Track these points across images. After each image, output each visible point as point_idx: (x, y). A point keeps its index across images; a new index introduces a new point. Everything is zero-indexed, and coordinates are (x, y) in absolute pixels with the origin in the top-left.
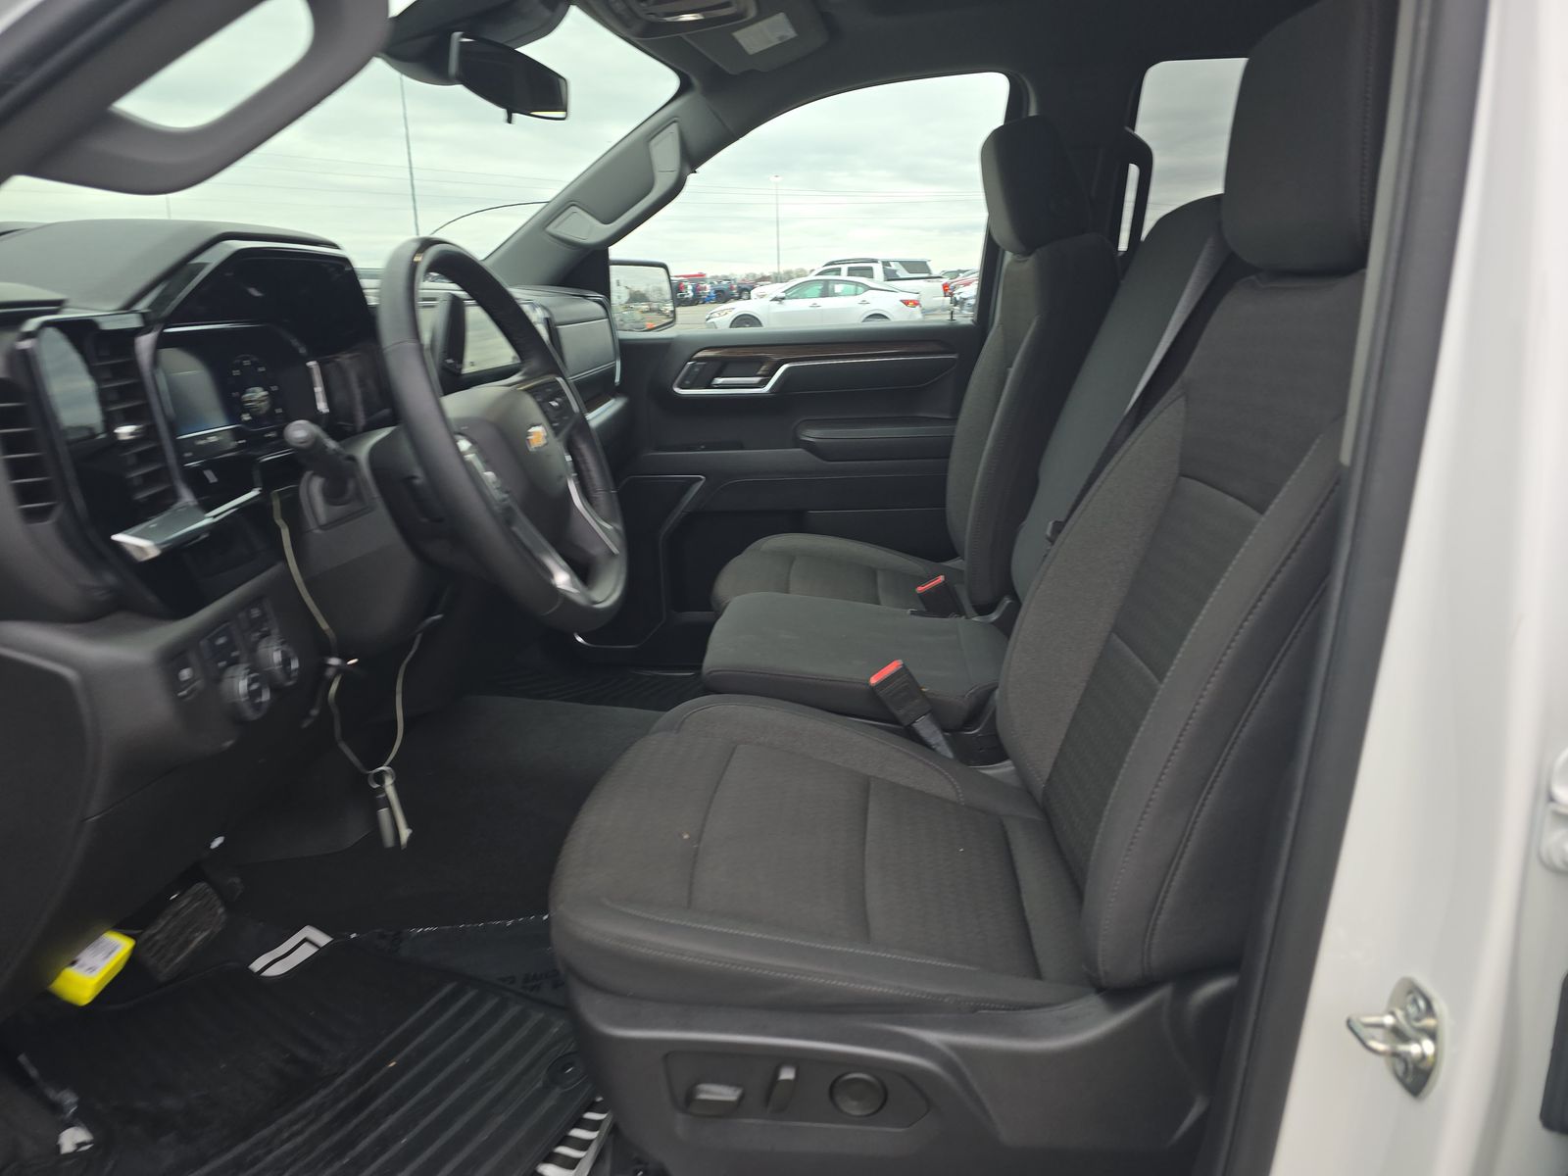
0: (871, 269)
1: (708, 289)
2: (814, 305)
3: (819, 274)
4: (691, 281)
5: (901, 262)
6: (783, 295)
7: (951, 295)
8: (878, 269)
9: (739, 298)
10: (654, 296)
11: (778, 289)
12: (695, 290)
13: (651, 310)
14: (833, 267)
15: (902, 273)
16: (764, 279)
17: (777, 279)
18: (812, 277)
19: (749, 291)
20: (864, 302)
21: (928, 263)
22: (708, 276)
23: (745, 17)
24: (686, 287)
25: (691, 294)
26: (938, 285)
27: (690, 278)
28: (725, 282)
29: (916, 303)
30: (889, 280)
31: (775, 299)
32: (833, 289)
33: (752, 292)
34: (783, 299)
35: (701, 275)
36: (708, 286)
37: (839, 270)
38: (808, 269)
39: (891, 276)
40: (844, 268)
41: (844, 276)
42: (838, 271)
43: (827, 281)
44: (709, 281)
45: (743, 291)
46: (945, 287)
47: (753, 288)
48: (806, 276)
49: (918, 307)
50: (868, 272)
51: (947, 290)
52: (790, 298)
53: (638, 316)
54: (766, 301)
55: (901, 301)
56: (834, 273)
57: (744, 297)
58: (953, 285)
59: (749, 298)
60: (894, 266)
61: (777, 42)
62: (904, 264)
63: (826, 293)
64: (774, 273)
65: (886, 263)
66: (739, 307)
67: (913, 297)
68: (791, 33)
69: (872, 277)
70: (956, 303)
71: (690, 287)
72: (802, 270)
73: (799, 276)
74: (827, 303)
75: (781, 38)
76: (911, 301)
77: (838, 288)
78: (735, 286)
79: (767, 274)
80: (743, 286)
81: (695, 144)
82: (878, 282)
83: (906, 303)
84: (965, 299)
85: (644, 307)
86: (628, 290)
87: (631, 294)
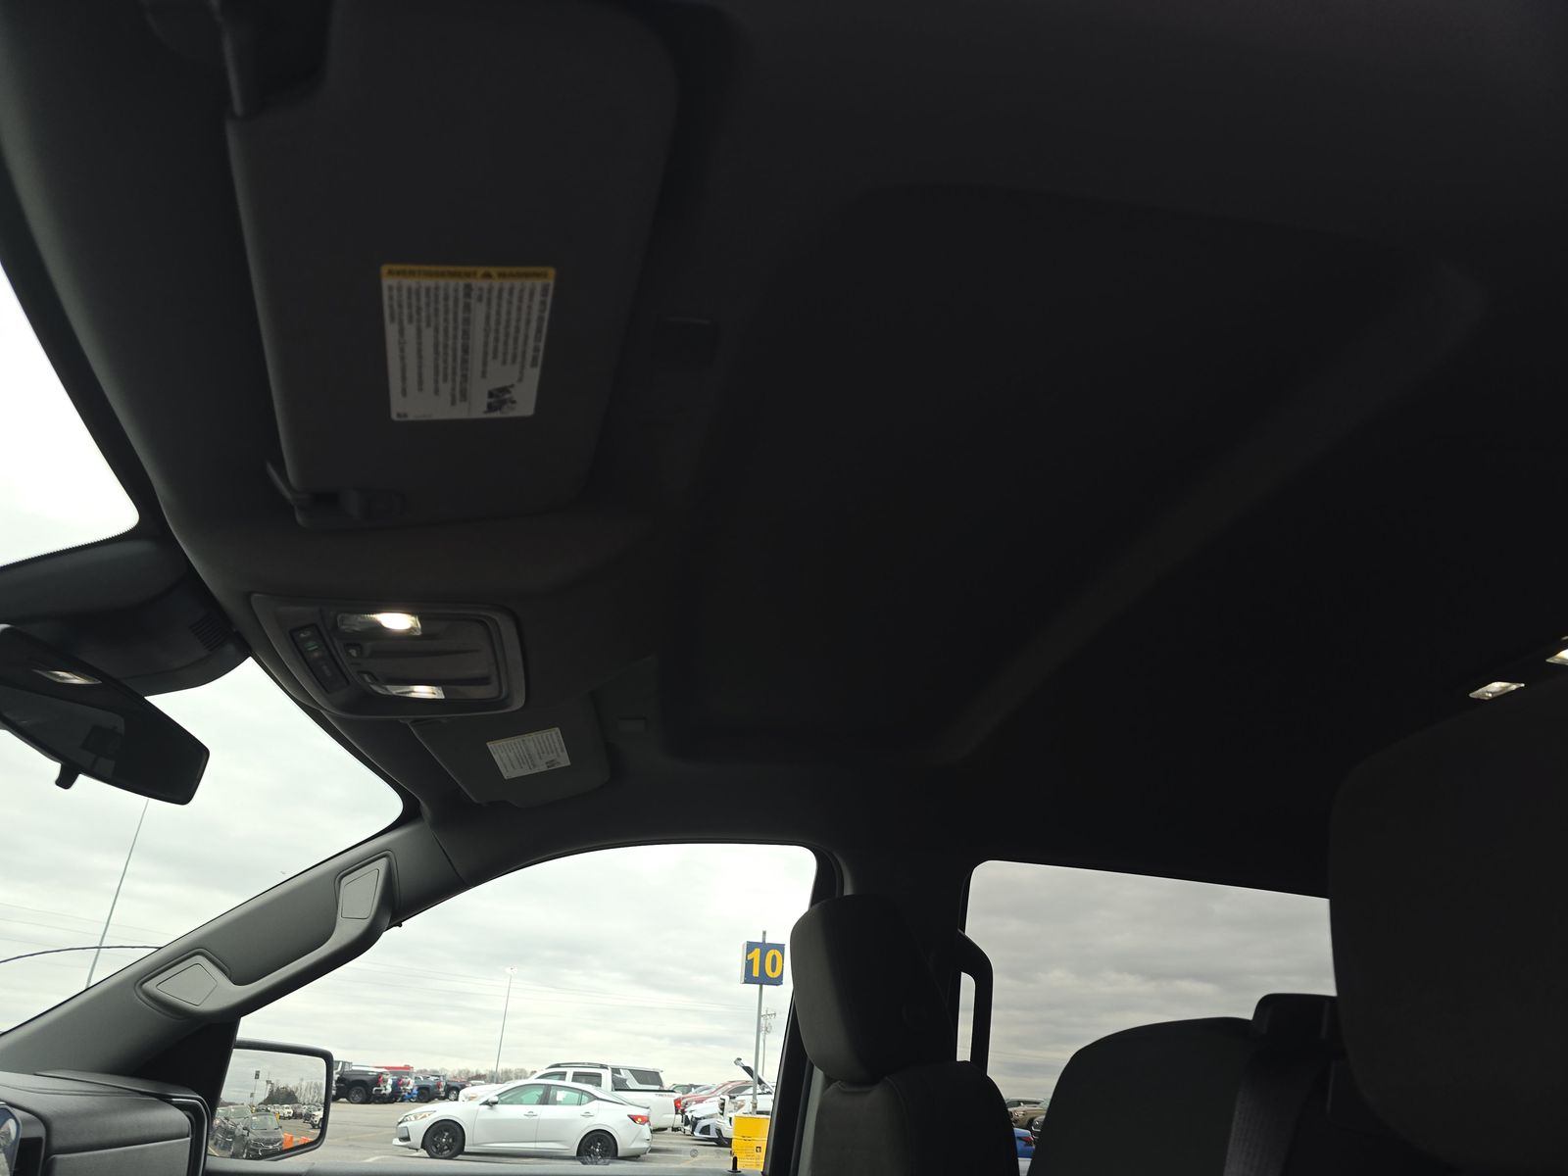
0: (599, 1076)
1: (411, 1084)
2: (531, 1114)
3: (543, 1077)
4: (394, 1074)
5: (630, 1070)
6: (496, 1099)
7: (683, 1112)
8: (607, 1077)
9: (443, 1098)
10: (305, 1096)
11: (491, 1091)
12: (396, 1085)
13: (296, 1116)
14: (557, 1072)
15: (632, 1083)
16: (479, 1077)
17: (492, 1078)
18: (532, 1080)
19: (458, 1090)
20: (587, 1115)
21: (661, 1075)
22: (415, 1070)
23: (506, 707)
24: (385, 1081)
25: (389, 1089)
26: (669, 1100)
27: (393, 1070)
28: (432, 1079)
29: (645, 1120)
30: (616, 1090)
31: (486, 1103)
32: (555, 1097)
33: (461, 1092)
34: (496, 1103)
35: (407, 1068)
36: (412, 1082)
37: (565, 1074)
38: (529, 1070)
39: (619, 1086)
40: (570, 1072)
41: (568, 1082)
42: (563, 1075)
43: (549, 1086)
44: (414, 1076)
45: (451, 1091)
46: (677, 1102)
47: (463, 1087)
48: (526, 1078)
49: (646, 1125)
50: (595, 1080)
51: (680, 1108)
52: (503, 1103)
53: (272, 1122)
54: (475, 1105)
55: (629, 1116)
56: (558, 1077)
57: (452, 1097)
58: (685, 1101)
59: (456, 1100)
60: (624, 1074)
61: (544, 768)
62: (634, 1072)
63: (546, 1100)
64: (491, 1072)
65: (616, 1071)
66: (440, 1110)
67: (642, 1112)
68: (564, 761)
69: (599, 1085)
70: (687, 1122)
71: (390, 1082)
72: (522, 1071)
73: (517, 1078)
74: (546, 1112)
75: (551, 763)
76: (640, 1117)
77: (561, 1095)
78: (443, 1084)
79: (483, 1072)
80: (453, 1084)
81: (405, 885)
82: (605, 1092)
83: (634, 1119)
84: (697, 1119)
85: (287, 1110)
86: (269, 1086)
87: (271, 1092)
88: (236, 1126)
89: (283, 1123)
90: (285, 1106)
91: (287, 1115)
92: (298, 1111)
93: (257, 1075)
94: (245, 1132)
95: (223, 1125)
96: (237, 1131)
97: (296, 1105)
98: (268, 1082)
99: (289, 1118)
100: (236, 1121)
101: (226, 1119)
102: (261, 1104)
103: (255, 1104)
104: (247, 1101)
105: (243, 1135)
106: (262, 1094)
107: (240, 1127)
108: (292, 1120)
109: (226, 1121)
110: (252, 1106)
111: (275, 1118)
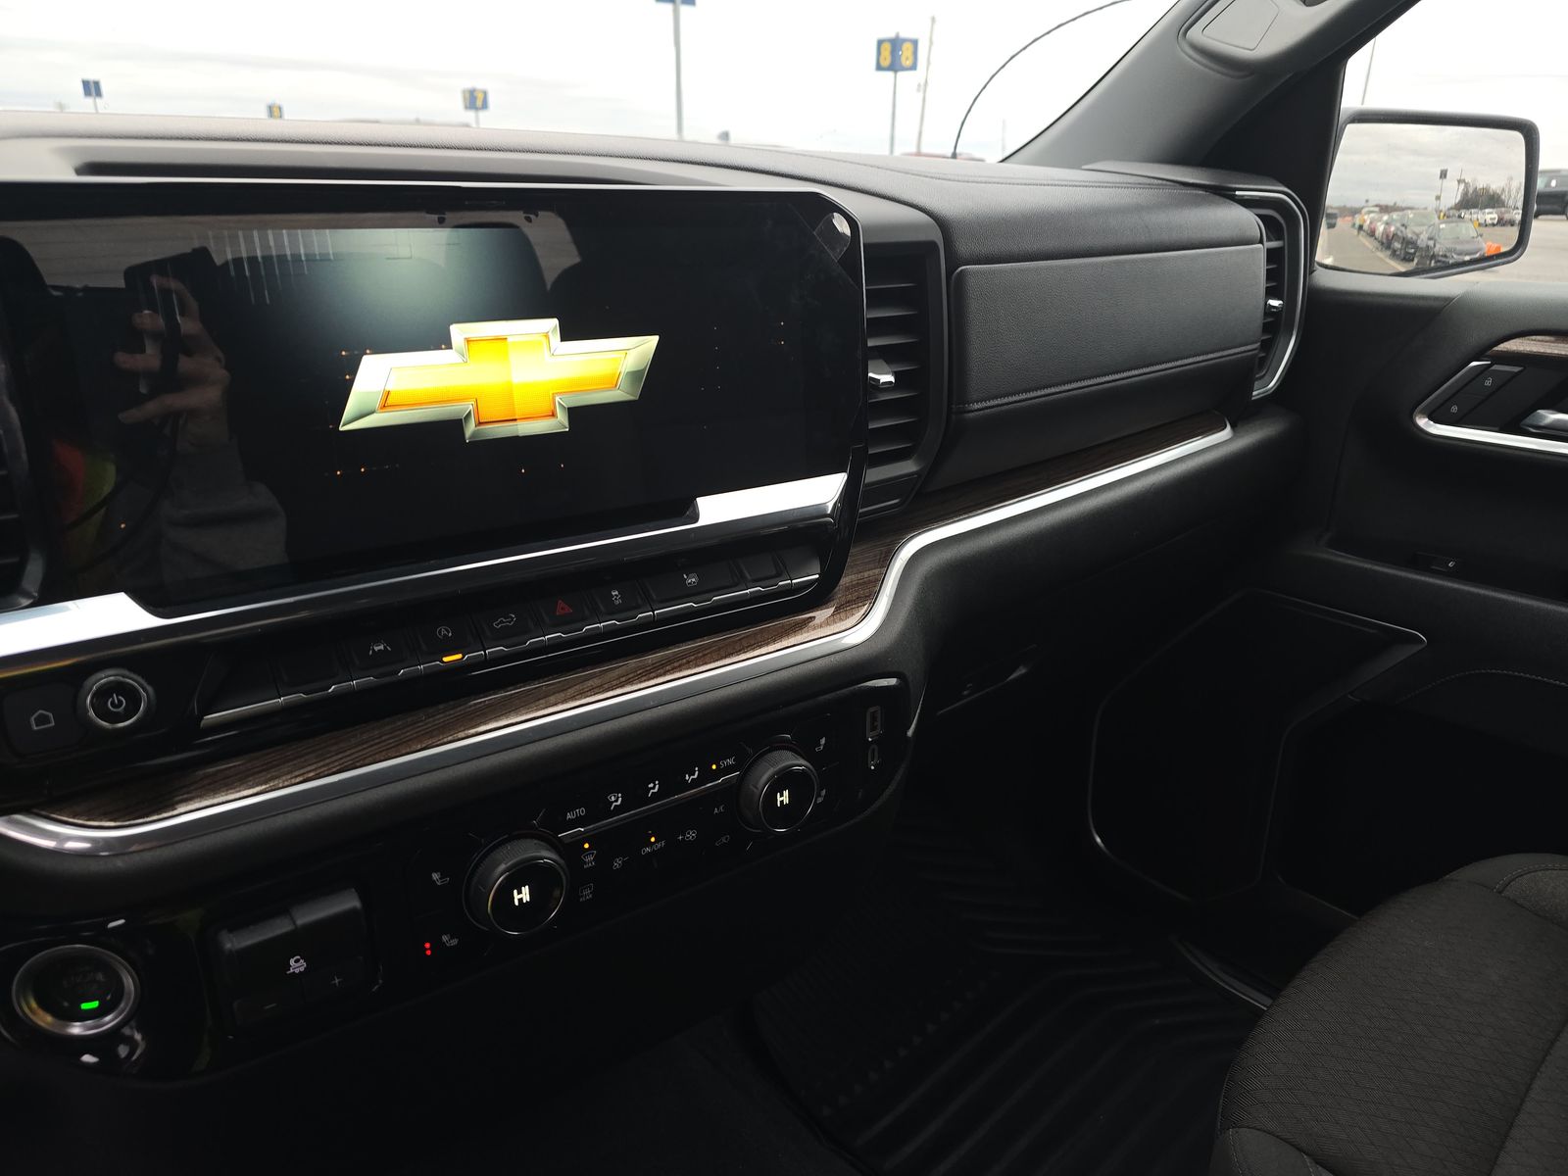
13: (1503, 223)
86: (1462, 186)
87: (1465, 194)
88: (1418, 235)
89: (1482, 230)
90: (1487, 210)
91: (1489, 222)
92: (1507, 217)
93: (1444, 175)
94: (1431, 243)
95: (1399, 233)
96: (1419, 242)
97: (1503, 209)
98: (1459, 182)
99: (1493, 225)
100: (1417, 230)
101: (1403, 225)
102: (1451, 208)
103: (1442, 207)
104: (1432, 204)
105: (1428, 246)
106: (1452, 195)
107: (1424, 237)
108: (1496, 228)
109: (1403, 229)
110: (1438, 211)
111: (1471, 225)
